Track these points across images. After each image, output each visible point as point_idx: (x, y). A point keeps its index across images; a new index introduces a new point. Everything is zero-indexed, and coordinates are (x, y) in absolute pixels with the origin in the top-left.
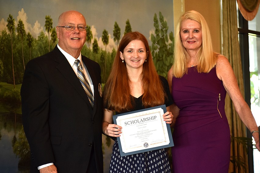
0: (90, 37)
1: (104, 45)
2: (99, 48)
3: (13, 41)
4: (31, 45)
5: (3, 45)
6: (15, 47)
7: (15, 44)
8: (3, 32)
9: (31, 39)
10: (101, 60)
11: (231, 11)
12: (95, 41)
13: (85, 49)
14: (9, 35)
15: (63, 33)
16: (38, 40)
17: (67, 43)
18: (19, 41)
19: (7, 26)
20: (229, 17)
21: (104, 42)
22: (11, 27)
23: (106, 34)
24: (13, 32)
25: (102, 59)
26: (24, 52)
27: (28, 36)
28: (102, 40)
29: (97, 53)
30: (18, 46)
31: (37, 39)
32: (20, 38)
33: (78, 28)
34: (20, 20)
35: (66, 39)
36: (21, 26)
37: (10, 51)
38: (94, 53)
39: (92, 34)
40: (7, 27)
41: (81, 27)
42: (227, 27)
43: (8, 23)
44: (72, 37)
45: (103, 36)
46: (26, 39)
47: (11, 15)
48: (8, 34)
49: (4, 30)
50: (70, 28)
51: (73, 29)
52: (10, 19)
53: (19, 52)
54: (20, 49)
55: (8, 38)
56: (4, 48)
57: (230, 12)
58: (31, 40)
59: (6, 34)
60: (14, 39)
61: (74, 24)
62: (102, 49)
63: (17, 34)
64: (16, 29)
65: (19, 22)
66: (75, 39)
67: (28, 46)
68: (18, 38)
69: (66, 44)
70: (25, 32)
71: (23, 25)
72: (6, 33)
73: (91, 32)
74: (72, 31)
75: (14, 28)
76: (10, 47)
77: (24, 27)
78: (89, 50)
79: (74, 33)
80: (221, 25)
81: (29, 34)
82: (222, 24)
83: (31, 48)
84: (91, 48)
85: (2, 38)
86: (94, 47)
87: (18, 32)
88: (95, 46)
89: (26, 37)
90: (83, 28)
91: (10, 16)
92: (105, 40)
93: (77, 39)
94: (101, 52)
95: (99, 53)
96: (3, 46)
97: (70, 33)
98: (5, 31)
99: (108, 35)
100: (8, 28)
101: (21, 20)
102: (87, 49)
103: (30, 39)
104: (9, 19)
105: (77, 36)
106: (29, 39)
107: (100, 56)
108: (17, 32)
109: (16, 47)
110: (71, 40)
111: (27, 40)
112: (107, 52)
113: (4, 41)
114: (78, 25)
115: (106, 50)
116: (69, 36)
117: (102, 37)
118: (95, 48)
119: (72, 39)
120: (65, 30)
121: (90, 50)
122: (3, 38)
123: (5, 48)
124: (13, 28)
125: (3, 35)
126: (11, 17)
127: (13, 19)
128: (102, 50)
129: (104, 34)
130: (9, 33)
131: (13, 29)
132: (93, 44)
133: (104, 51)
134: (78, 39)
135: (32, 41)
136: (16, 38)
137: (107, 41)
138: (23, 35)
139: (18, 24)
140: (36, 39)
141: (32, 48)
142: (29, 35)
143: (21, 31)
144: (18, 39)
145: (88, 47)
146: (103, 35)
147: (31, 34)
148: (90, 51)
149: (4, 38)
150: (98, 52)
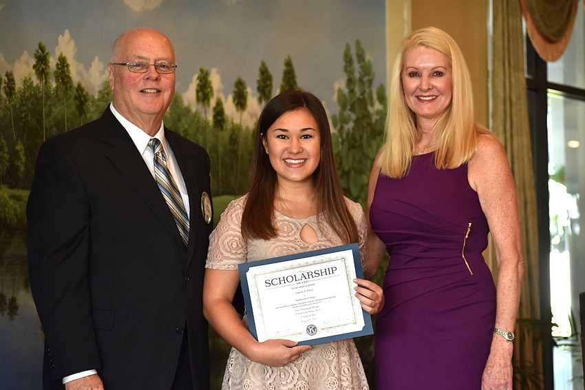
0: (207, 94)
1: (237, 110)
2: (225, 117)
3: (46, 101)
4: (84, 110)
5: (25, 108)
6: (49, 113)
7: (50, 106)
8: (25, 82)
9: (84, 96)
10: (230, 143)
11: (511, 40)
12: (219, 104)
13: (197, 119)
14: (38, 87)
15: (121, 79)
16: (99, 100)
17: (132, 101)
18: (59, 100)
19: (34, 67)
20: (506, 54)
21: (237, 105)
22: (43, 71)
23: (242, 88)
24: (46, 80)
25: (232, 142)
26: (69, 125)
27: (77, 90)
28: (234, 101)
29: (222, 129)
30: (56, 111)
31: (96, 97)
32: (60, 93)
33: (156, 67)
34: (62, 54)
35: (129, 92)
36: (64, 67)
37: (40, 122)
38: (217, 129)
39: (211, 88)
40: (34, 71)
41: (164, 66)
42: (501, 76)
43: (36, 62)
44: (143, 88)
45: (236, 93)
46: (73, 96)
47: (43, 44)
48: (35, 85)
49: (27, 76)
50: (138, 68)
51: (145, 70)
52: (40, 51)
53: (59, 123)
54: (59, 117)
55: (35, 93)
56: (26, 116)
57: (509, 42)
58: (83, 99)
59: (32, 85)
60: (48, 97)
61: (146, 58)
62: (232, 120)
63: (54, 85)
64: (52, 74)
65: (59, 60)
66: (149, 91)
67: (77, 113)
68: (57, 93)
69: (129, 102)
70: (72, 81)
71: (68, 66)
72: (32, 83)
73: (210, 82)
74: (143, 75)
76: (40, 114)
77: (68, 71)
79: (148, 79)
80: (488, 71)
81: (79, 86)
82: (490, 68)
83: (83, 116)
84: (210, 118)
86: (215, 117)
87: (57, 81)
88: (219, 113)
89: (74, 93)
90: (167, 67)
91: (40, 45)
92: (240, 101)
93: (153, 91)
94: (230, 126)
95: (227, 128)
96: (25, 111)
97: (138, 79)
98: (30, 79)
99: (245, 91)
100: (36, 73)
101: (64, 55)
102: (201, 121)
103: (81, 97)
104: (38, 52)
105: (154, 85)
106: (79, 96)
107: (229, 135)
108: (54, 82)
109: (53, 114)
110: (140, 93)
111: (76, 98)
112: (244, 128)
113: (28, 99)
114: (156, 61)
115: (243, 123)
116: (135, 85)
117: (233, 95)
118: (219, 118)
119: (141, 91)
120: (127, 72)
121: (206, 122)
122: (24, 93)
123: (29, 115)
124: (46, 71)
125: (25, 88)
126: (42, 48)
127: (46, 52)
128: (233, 123)
129: (238, 88)
130: (38, 82)
131: (47, 74)
132: (215, 109)
133: (237, 125)
135: (86, 100)
136: (53, 94)
137: (243, 102)
138: (66, 87)
139: (57, 65)
140: (93, 97)
141: (86, 116)
142: (80, 88)
143: (62, 79)
144: (57, 96)
145: (203, 116)
146: (236, 90)
147: (83, 85)
149: (27, 94)
150: (224, 127)
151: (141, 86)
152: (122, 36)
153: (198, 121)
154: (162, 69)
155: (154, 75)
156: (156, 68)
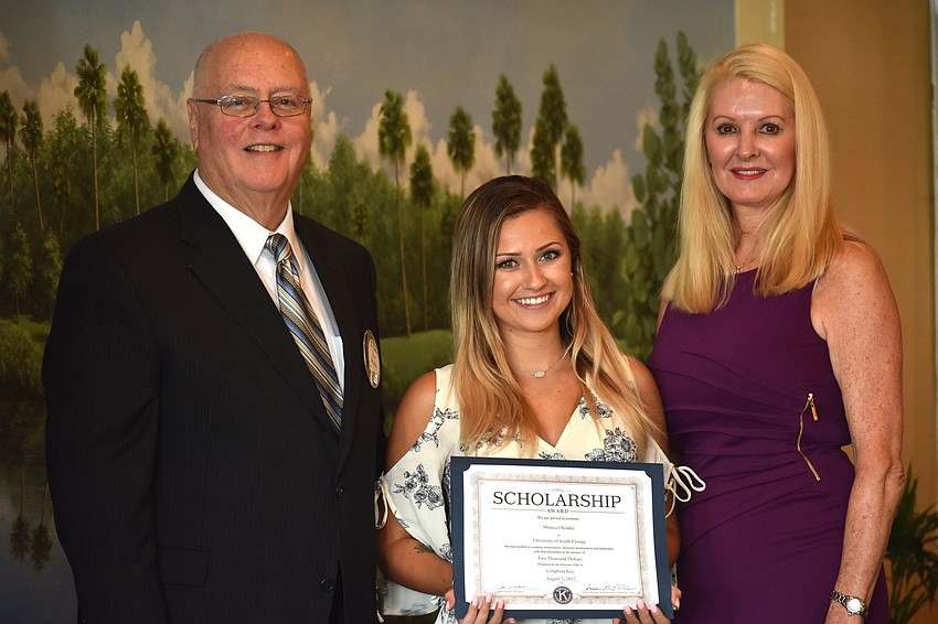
0: (400, 139)
1: (457, 170)
2: (434, 183)
3: (100, 157)
4: (170, 173)
5: (61, 170)
6: (106, 179)
7: (108, 166)
8: (60, 120)
9: (170, 146)
10: (443, 232)
12: (422, 157)
13: (381, 187)
14: (84, 131)
15: (210, 128)
17: (230, 167)
18: (125, 153)
19: (77, 92)
21: (455, 159)
22: (94, 98)
23: (464, 127)
24: (99, 117)
25: (447, 229)
26: (144, 201)
27: (158, 136)
28: (450, 152)
29: (428, 204)
30: (120, 175)
32: (127, 141)
33: (272, 104)
34: (128, 68)
35: (224, 152)
36: (132, 91)
37: (88, 196)
38: (418, 205)
39: (407, 128)
40: (76, 100)
41: (286, 102)
43: (81, 83)
44: (249, 143)
45: (453, 136)
46: (150, 147)
47: (94, 48)
48: (79, 125)
49: (64, 109)
50: (240, 107)
52: (88, 63)
53: (124, 198)
54: (125, 187)
55: (79, 142)
56: (63, 184)
58: (168, 152)
59: (74, 126)
60: (104, 148)
61: (252, 90)
62: (447, 187)
63: (114, 125)
64: (111, 105)
65: (124, 79)
66: (260, 148)
67: (159, 178)
68: (120, 141)
69: (226, 170)
70: (147, 118)
71: (139, 89)
72: (73, 123)
73: (405, 117)
74: (249, 120)
75: (102, 104)
76: (90, 181)
77: (141, 99)
78: (397, 192)
79: (257, 126)
81: (161, 126)
83: (170, 184)
84: (406, 184)
85: (56, 145)
86: (414, 182)
87: (120, 118)
88: (422, 173)
89: (152, 140)
90: (294, 104)
91: (87, 51)
92: (462, 152)
93: (267, 149)
94: (442, 200)
95: (437, 203)
96: (61, 177)
97: (239, 128)
98: (69, 115)
99: (470, 132)
100: (81, 103)
101: (132, 70)
102: (389, 190)
103: (165, 149)
104: (84, 64)
105: (270, 137)
106: (163, 146)
107: (441, 216)
108: (114, 120)
109: (113, 180)
110: (244, 153)
111: (155, 150)
113: (66, 153)
114: (271, 94)
116: (236, 138)
117: (448, 140)
118: (421, 184)
119: (247, 150)
120: (219, 116)
121: (399, 193)
122: (59, 141)
123: (69, 182)
124: (99, 100)
125: (60, 132)
126: (91, 57)
127: (99, 63)
128: (447, 193)
129: (457, 128)
130: (85, 120)
131: (100, 106)
132: (414, 167)
133: (455, 197)
134: (272, 148)
135: (174, 153)
136: (113, 144)
137: (466, 153)
138: (136, 128)
139: (120, 87)
140: (188, 147)
141: (175, 183)
142: (162, 131)
143: (129, 113)
144: (120, 146)
145: (392, 180)
146: (454, 131)
147: (169, 125)
148: (402, 196)
149: (64, 144)
150: (432, 202)
151: (245, 140)
152: (209, 49)
153: (383, 191)
154: (283, 106)
155: (269, 120)
156: (271, 107)
